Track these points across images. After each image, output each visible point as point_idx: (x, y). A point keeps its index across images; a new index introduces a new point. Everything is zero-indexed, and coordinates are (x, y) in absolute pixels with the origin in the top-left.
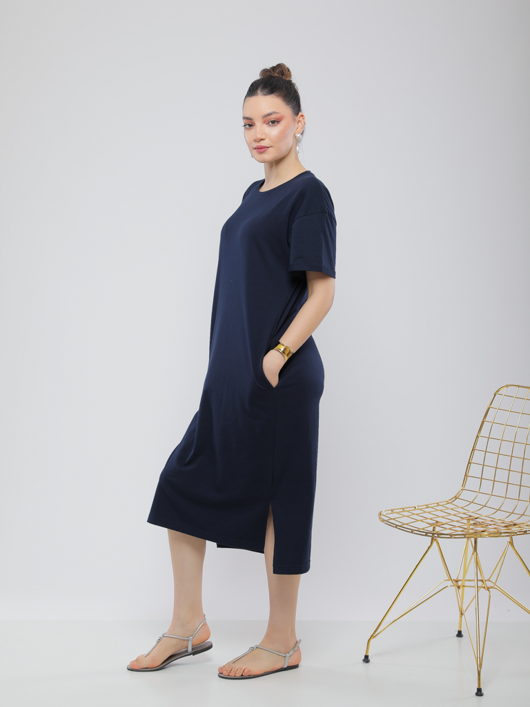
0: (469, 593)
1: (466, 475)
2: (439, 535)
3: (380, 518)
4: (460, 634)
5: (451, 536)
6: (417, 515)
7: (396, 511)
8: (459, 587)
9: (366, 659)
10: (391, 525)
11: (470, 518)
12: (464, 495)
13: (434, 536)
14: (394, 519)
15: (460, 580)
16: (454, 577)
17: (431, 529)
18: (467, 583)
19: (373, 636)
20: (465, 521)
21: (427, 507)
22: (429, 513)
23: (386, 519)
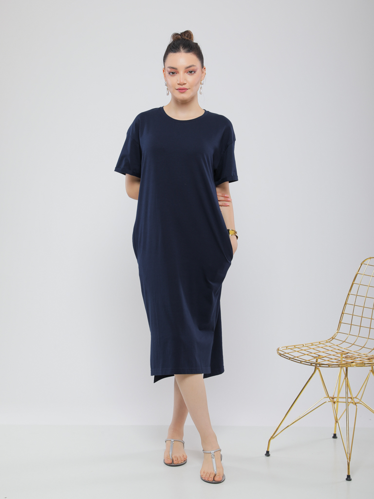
0: (342, 407)
1: (340, 322)
2: (320, 365)
3: (278, 352)
4: (335, 436)
5: (329, 366)
6: (305, 350)
7: (290, 347)
8: (334, 403)
9: (268, 454)
10: (286, 357)
11: (343, 353)
12: (339, 336)
13: (317, 366)
14: (288, 353)
15: (335, 398)
16: (331, 395)
17: (314, 360)
18: (340, 400)
19: (272, 437)
20: (339, 355)
21: (312, 344)
22: (313, 349)
23: (282, 353)
